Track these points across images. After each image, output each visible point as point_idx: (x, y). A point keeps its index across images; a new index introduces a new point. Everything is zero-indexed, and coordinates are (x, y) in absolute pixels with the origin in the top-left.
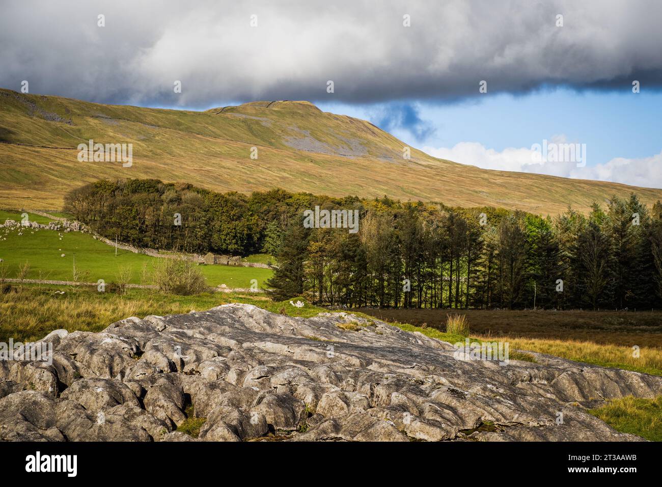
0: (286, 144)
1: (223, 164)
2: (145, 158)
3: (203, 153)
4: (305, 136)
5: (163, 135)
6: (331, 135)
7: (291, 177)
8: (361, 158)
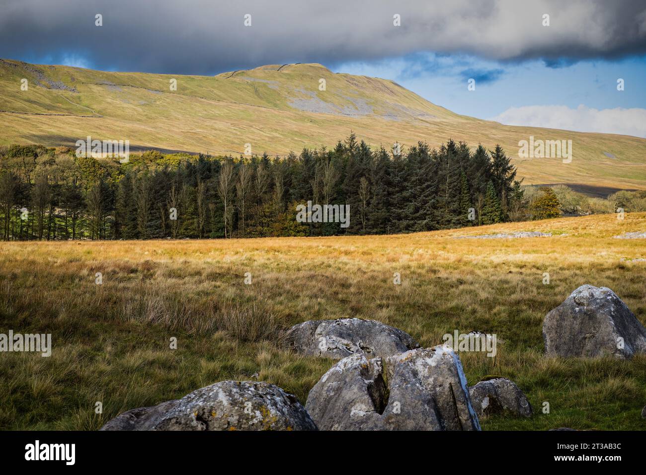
0: (291, 105)
1: (216, 126)
2: (138, 122)
3: (201, 116)
4: (311, 97)
5: (164, 100)
6: (337, 95)
7: (282, 137)
8: (365, 117)
